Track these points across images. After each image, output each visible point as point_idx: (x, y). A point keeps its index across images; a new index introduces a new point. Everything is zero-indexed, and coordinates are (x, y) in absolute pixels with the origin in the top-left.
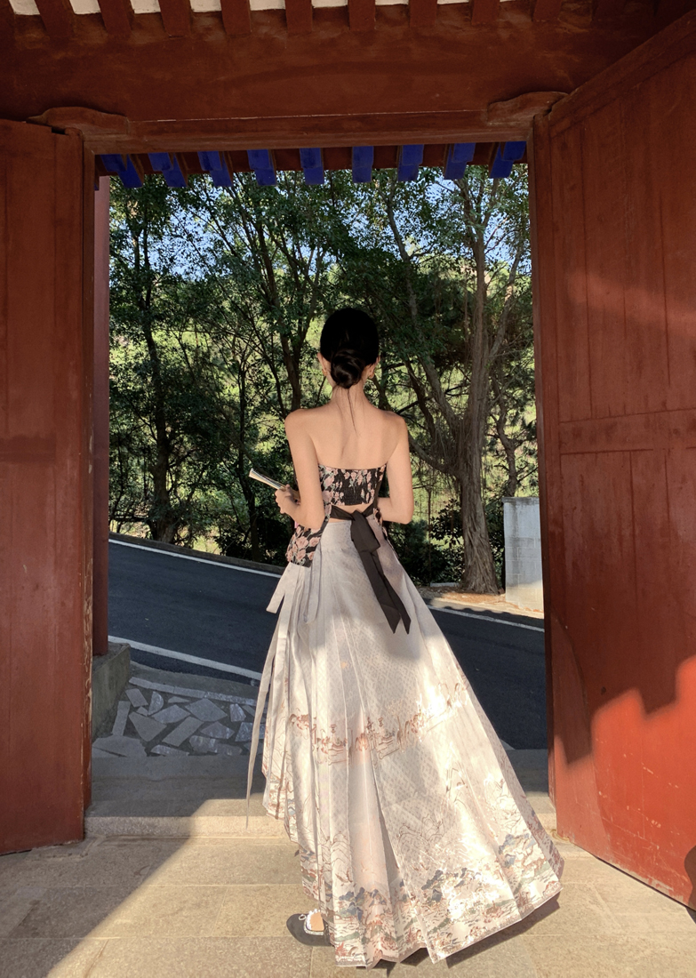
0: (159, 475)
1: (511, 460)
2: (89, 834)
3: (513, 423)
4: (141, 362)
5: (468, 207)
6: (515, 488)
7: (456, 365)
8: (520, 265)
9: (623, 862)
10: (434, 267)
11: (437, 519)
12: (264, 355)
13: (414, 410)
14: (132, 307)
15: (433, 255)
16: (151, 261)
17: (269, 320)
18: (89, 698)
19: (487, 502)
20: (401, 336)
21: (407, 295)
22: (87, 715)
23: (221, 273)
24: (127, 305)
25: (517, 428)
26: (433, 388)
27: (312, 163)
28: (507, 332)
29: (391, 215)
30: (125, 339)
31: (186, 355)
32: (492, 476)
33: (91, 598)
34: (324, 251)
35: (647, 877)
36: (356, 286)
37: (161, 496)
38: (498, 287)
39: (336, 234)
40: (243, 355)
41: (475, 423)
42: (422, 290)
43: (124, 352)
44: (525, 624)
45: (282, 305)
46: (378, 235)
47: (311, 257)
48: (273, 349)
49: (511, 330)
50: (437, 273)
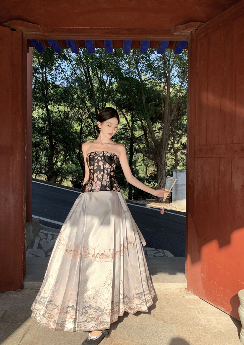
0: (50, 158)
1: (176, 156)
2: (25, 287)
3: (178, 143)
4: (44, 116)
5: (165, 63)
6: (177, 166)
7: (158, 121)
8: (183, 85)
9: (209, 300)
10: (152, 85)
11: (149, 176)
12: (89, 115)
13: (143, 137)
14: (40, 96)
15: (152, 80)
16: (48, 79)
17: (91, 103)
18: (25, 238)
19: (167, 171)
20: (139, 111)
21: (142, 95)
22: (24, 244)
23: (74, 85)
24: (39, 95)
25: (179, 145)
26: (150, 130)
27: (109, 46)
28: (177, 110)
29: (137, 65)
30: (38, 108)
31: (60, 114)
32: (169, 162)
33: (26, 204)
34: (112, 77)
35: (217, 305)
36: (123, 91)
37: (51, 165)
38: (175, 93)
39: (116, 71)
40: (81, 115)
41: (164, 143)
42: (147, 93)
43: (38, 113)
44: (178, 214)
45: (96, 97)
46: (132, 72)
47: (107, 79)
48: (92, 113)
49: (179, 110)
50: (153, 87)
